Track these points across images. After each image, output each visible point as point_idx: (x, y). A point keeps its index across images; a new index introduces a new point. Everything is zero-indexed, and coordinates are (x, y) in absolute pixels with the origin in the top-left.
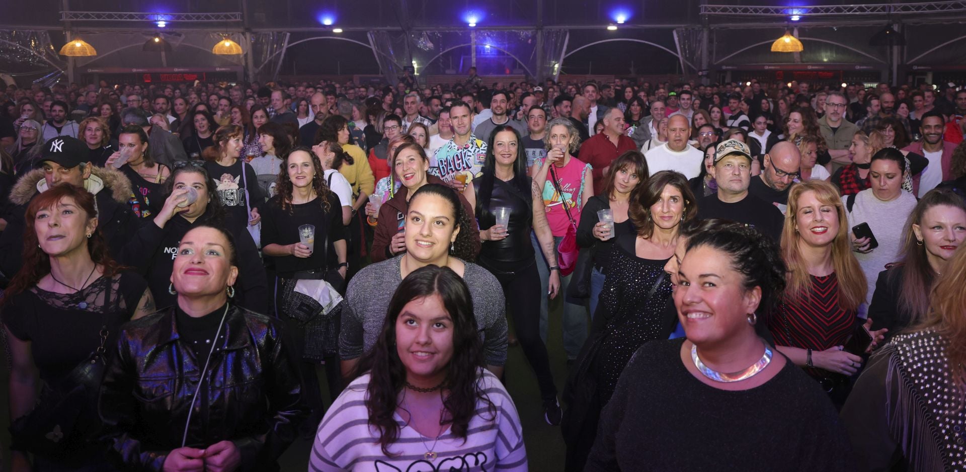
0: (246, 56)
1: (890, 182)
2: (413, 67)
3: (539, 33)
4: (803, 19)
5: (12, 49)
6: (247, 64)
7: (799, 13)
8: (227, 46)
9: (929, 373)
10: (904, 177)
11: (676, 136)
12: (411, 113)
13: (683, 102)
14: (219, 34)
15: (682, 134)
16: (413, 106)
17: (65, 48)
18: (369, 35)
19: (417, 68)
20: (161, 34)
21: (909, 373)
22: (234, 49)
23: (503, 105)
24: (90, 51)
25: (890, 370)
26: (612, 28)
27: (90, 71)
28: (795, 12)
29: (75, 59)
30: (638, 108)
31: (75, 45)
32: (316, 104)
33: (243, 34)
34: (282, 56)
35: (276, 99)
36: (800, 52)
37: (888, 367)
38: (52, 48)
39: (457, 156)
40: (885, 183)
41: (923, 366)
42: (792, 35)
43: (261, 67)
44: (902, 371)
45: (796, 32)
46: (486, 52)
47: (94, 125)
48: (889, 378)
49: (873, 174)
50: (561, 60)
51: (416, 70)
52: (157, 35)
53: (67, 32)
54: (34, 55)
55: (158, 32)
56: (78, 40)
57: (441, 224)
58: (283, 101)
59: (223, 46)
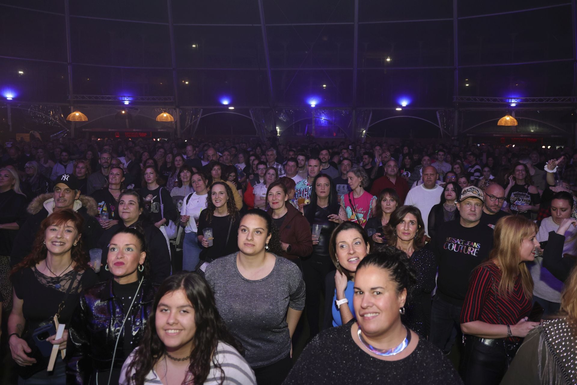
0: (176, 122)
1: (564, 213)
2: (277, 131)
3: (354, 112)
4: (518, 105)
5: (40, 116)
6: (176, 127)
7: (516, 102)
8: (165, 116)
9: (565, 346)
10: (573, 210)
11: (428, 178)
12: (271, 161)
13: (439, 157)
14: (160, 109)
15: (431, 177)
16: (272, 157)
17: (70, 116)
18: (250, 112)
19: (279, 132)
20: (126, 108)
21: (553, 346)
22: (169, 118)
23: (326, 157)
24: (84, 118)
25: (541, 343)
26: (399, 109)
27: (84, 130)
28: (513, 101)
29: (76, 123)
30: (409, 160)
31: (75, 114)
32: (210, 155)
33: (175, 109)
34: (198, 122)
35: (189, 150)
36: (516, 126)
37: (539, 341)
38: (62, 116)
39: (306, 189)
40: (560, 214)
41: (562, 341)
42: (511, 115)
43: (185, 129)
44: (548, 344)
45: (513, 114)
46: (322, 122)
47: (81, 165)
48: (540, 348)
49: (552, 208)
50: (367, 128)
51: (278, 132)
52: (124, 109)
53: (71, 107)
54: (52, 120)
55: (124, 107)
56: (77, 111)
57: (259, 233)
58: (193, 151)
59: (162, 116)
